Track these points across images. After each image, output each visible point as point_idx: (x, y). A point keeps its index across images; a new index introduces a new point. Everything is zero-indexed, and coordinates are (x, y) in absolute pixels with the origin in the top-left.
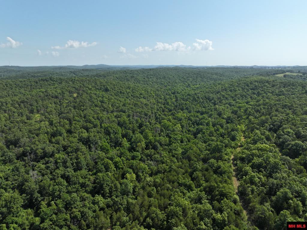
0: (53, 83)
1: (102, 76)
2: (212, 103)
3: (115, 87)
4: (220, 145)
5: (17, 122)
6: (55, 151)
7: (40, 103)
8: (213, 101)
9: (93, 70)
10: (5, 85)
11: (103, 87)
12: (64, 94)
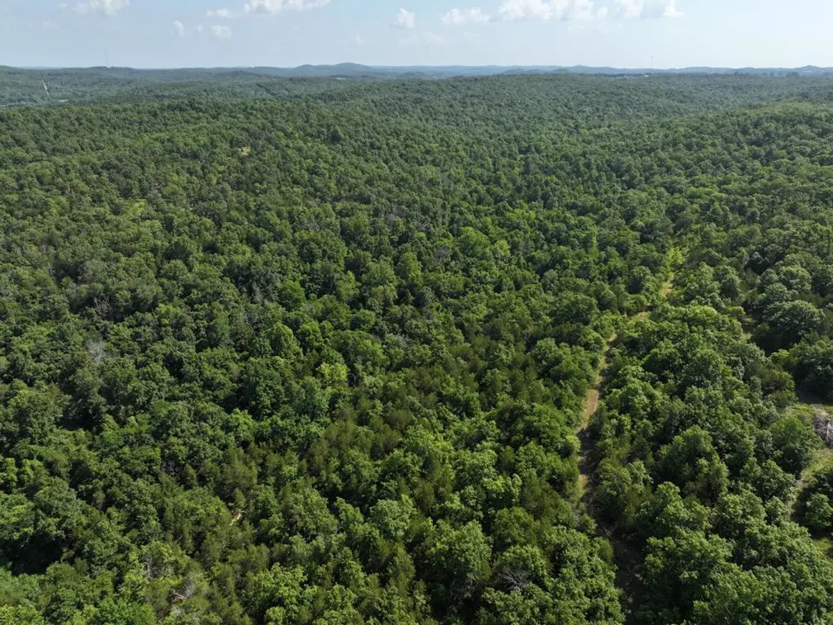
0: (196, 116)
1: (338, 99)
2: (623, 182)
3: (359, 131)
4: (583, 301)
5: (88, 220)
6: (161, 295)
7: (151, 168)
8: (626, 178)
9: (318, 79)
10: (76, 119)
11: (325, 130)
12: (216, 147)
